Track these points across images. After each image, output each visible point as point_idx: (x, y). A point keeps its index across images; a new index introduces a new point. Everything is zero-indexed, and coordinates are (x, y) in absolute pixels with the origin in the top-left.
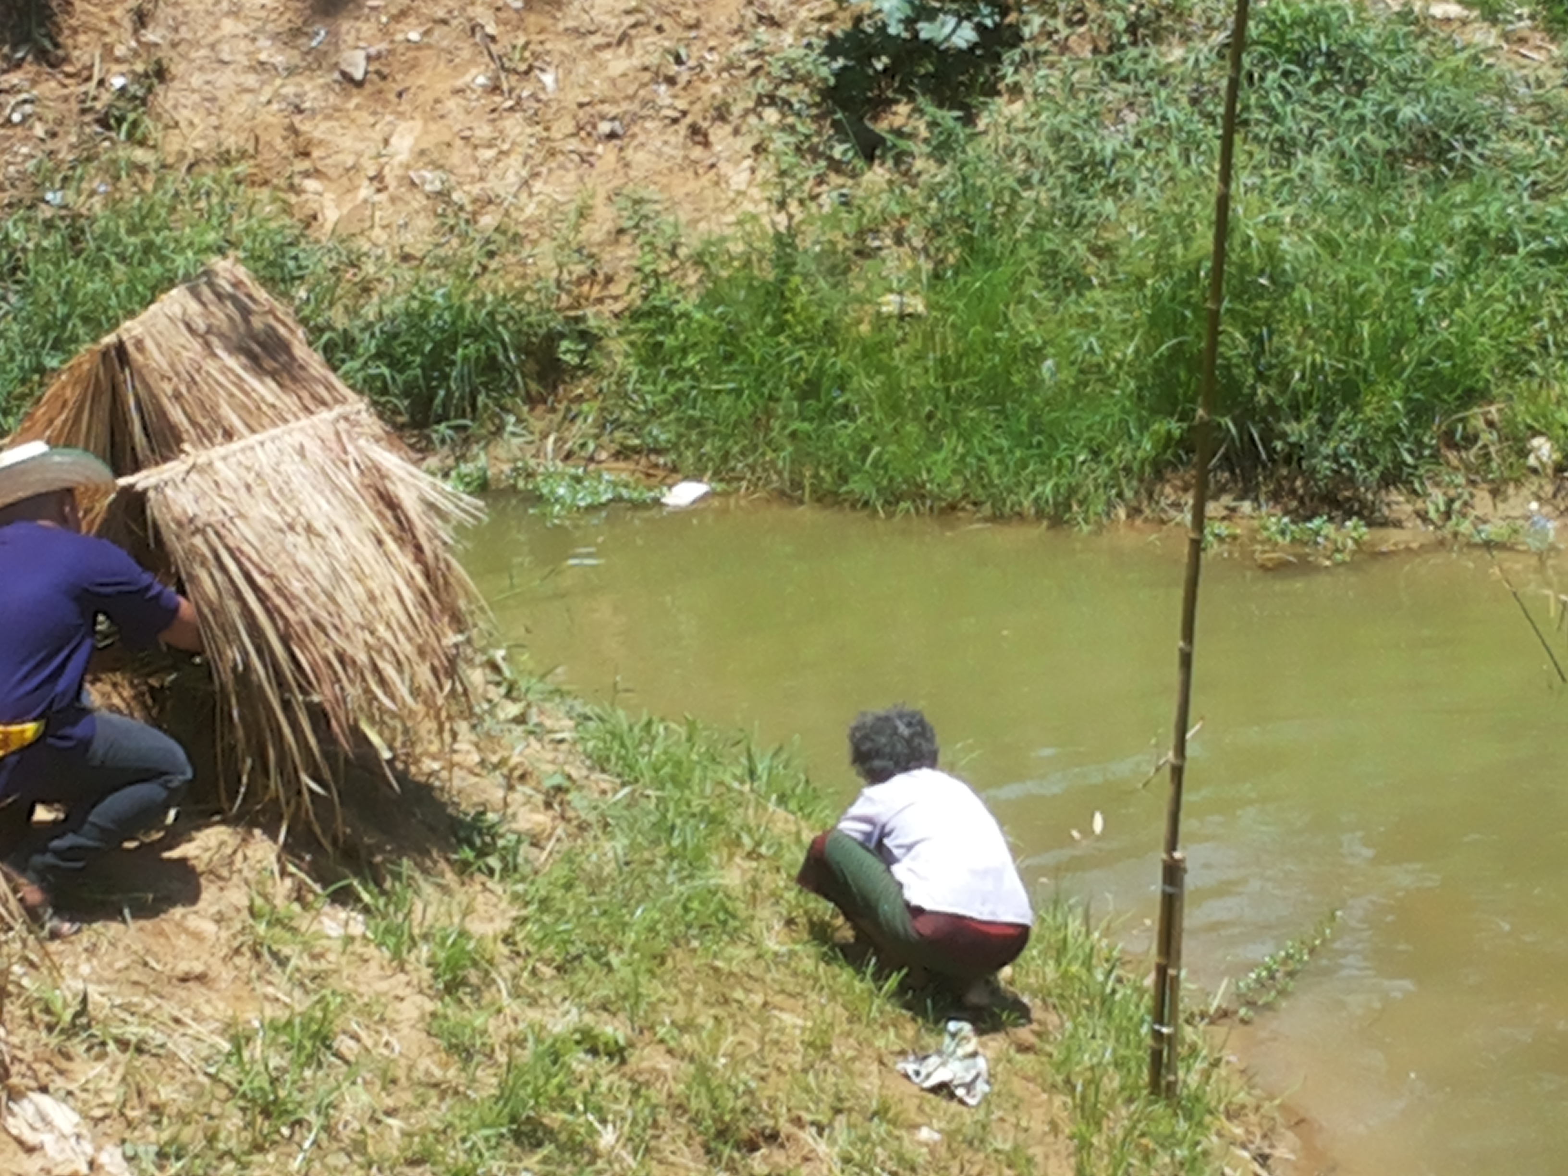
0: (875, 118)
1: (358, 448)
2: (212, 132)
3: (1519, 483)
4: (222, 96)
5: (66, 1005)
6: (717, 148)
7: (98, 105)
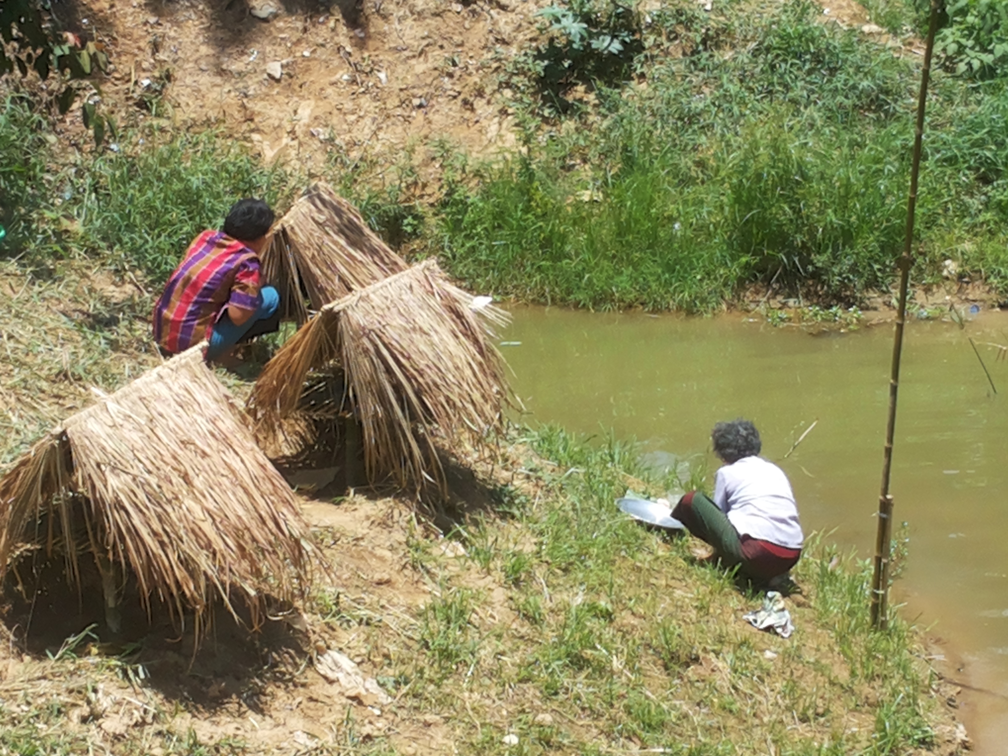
0: (565, 94)
2: (199, 109)
3: (938, 286)
4: (204, 89)
6: (479, 112)
7: (135, 95)
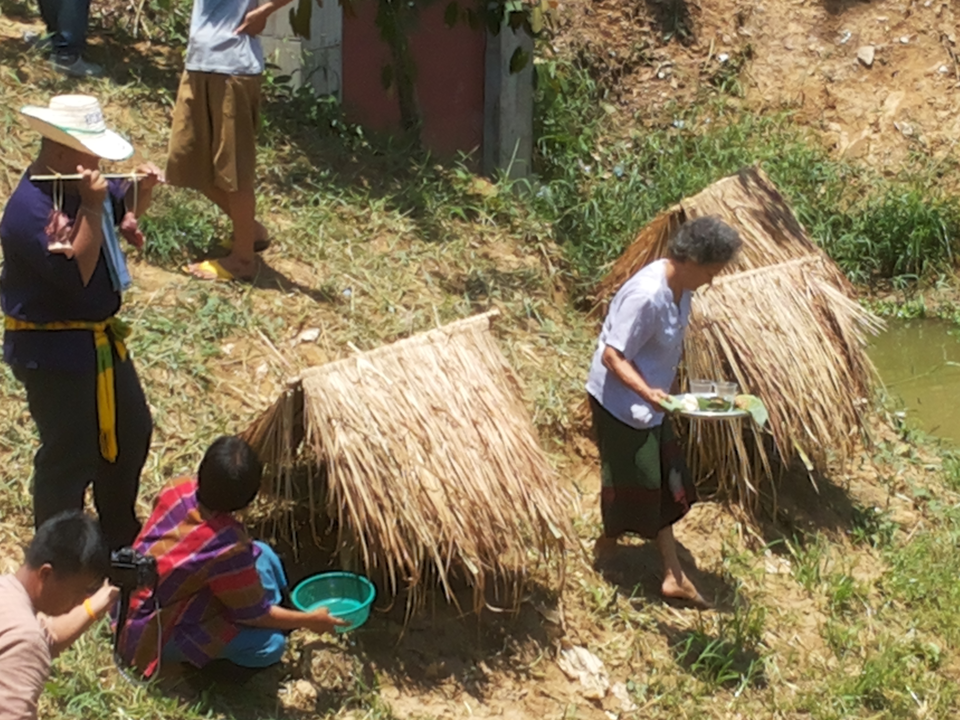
1: (814, 283)
2: (777, 91)
5: (603, 597)
7: (710, 71)
